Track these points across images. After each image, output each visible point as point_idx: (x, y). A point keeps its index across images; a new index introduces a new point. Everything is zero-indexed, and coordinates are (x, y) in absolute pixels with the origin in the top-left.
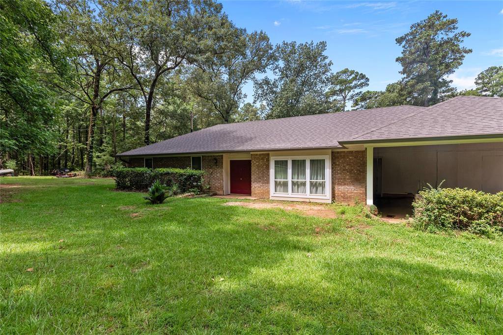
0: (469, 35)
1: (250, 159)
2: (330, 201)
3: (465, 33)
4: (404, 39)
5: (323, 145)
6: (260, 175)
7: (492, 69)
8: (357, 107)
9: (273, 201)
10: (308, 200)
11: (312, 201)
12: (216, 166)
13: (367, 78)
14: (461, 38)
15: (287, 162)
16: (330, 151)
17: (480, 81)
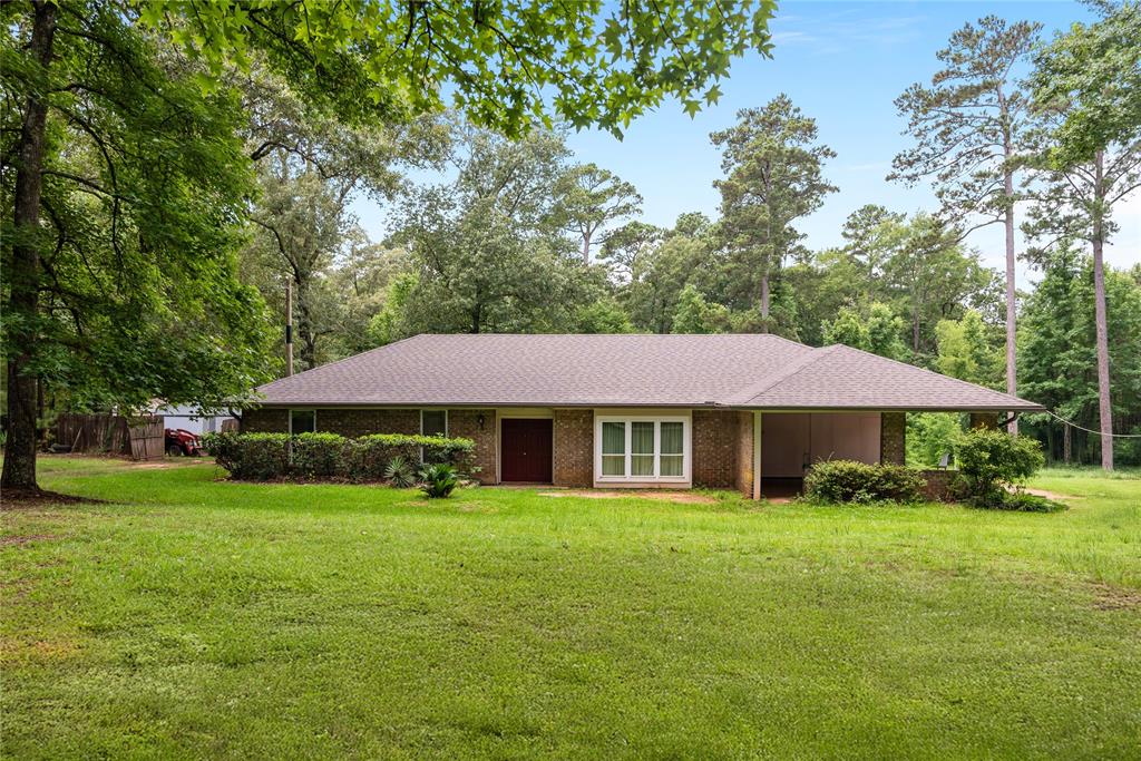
0: (834, 155)
1: (550, 417)
2: (690, 486)
3: (828, 150)
4: (726, 137)
5: (682, 402)
6: (572, 446)
7: (870, 209)
8: (607, 259)
9: (600, 490)
10: (656, 486)
11: (662, 486)
12: (483, 429)
13: (638, 196)
14: (821, 158)
15: (623, 424)
16: (691, 410)
17: (850, 232)
